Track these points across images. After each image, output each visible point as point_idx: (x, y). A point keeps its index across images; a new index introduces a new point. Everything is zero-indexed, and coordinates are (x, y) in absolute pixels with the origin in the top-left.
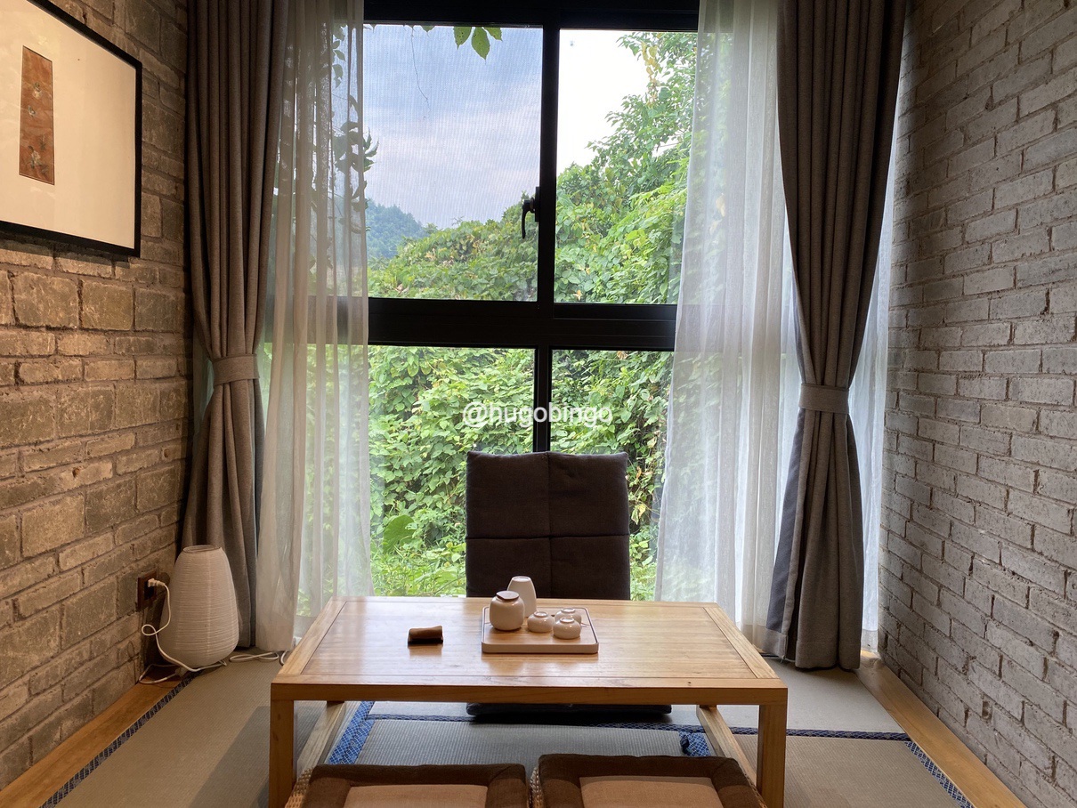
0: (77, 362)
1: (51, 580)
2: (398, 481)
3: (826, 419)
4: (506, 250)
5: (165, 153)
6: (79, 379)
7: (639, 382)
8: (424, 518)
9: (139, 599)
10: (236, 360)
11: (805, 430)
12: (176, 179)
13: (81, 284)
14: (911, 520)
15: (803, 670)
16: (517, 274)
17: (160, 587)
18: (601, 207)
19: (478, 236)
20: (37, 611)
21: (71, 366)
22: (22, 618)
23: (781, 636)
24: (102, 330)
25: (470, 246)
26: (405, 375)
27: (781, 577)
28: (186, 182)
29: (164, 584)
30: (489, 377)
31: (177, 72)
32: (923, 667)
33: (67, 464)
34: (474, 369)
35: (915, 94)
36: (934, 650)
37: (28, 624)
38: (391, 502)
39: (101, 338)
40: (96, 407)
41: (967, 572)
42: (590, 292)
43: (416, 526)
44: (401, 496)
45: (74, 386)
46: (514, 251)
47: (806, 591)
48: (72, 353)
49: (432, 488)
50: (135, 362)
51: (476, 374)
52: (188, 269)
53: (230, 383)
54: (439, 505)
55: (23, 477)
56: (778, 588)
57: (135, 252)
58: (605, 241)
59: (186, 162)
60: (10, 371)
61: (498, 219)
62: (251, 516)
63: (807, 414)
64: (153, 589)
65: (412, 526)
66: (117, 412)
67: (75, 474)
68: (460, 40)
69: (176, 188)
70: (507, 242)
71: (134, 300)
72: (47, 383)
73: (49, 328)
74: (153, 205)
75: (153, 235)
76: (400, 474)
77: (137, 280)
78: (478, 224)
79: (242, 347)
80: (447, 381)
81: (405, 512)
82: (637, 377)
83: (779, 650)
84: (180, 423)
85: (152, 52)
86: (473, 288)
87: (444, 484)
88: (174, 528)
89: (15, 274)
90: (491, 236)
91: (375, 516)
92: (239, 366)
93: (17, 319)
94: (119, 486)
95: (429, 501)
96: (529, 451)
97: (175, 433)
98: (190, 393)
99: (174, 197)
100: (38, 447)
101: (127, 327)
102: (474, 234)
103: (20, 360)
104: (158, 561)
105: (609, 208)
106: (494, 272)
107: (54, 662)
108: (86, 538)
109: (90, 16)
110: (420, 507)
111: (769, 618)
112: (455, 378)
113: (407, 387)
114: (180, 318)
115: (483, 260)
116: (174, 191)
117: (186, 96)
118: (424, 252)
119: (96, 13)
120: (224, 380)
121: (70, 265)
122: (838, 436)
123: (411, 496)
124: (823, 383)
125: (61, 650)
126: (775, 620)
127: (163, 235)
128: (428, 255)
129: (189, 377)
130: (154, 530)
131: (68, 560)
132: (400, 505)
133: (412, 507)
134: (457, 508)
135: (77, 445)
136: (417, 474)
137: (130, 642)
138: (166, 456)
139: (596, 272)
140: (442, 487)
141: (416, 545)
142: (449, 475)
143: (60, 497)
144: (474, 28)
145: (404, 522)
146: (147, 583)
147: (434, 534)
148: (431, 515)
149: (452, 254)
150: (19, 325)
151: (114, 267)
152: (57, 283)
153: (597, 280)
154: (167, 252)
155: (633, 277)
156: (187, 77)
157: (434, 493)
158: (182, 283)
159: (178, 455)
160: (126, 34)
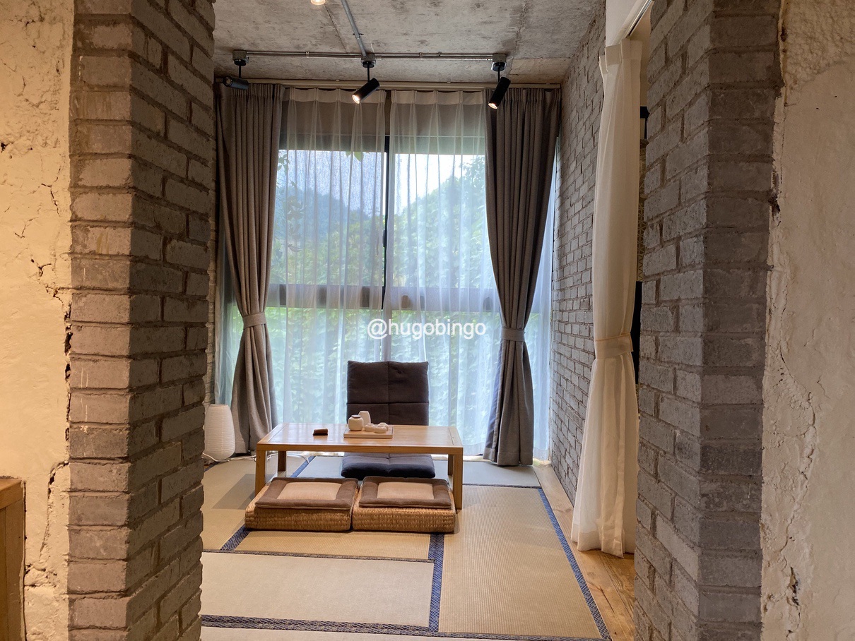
3: (512, 344)
10: (255, 316)
11: (502, 349)
15: (501, 466)
23: (492, 450)
47: (502, 427)
53: (254, 327)
56: (491, 427)
63: (503, 341)
79: (258, 309)
83: (491, 457)
92: (257, 319)
120: (249, 326)
122: (517, 352)
124: (510, 327)
126: (489, 443)
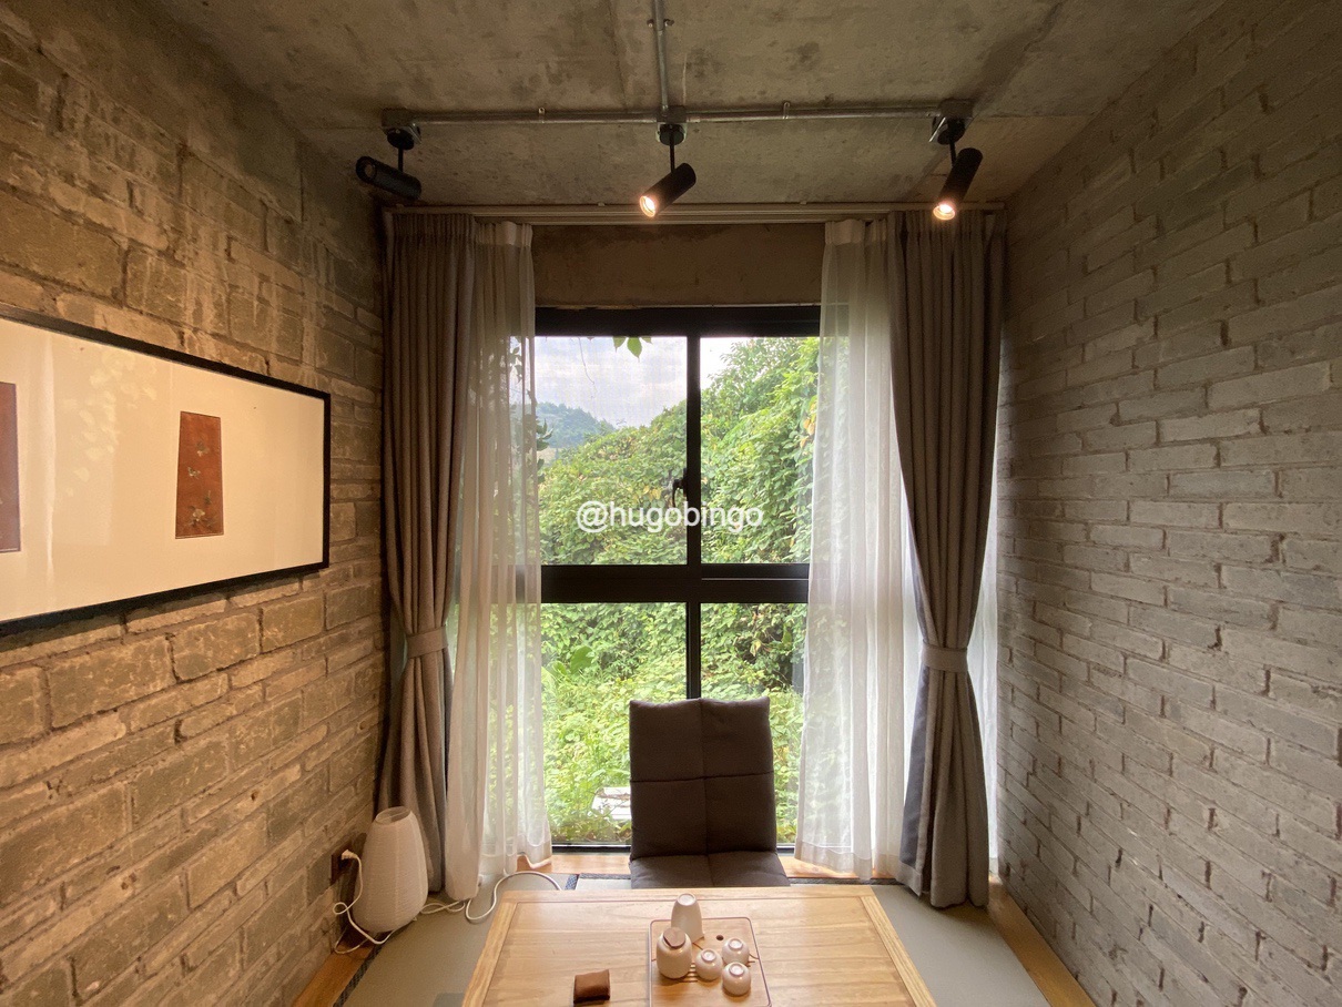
0: (256, 688)
1: (227, 913)
2: (581, 619)
3: (950, 678)
4: (654, 449)
5: (360, 462)
6: (259, 704)
7: (751, 548)
8: (600, 648)
9: (333, 875)
10: (425, 636)
11: (931, 686)
12: (372, 482)
13: (261, 612)
14: (1034, 773)
15: (939, 909)
16: (662, 467)
17: (352, 859)
18: (718, 416)
19: (634, 438)
20: (210, 953)
21: (248, 696)
22: (191, 969)
23: (916, 872)
24: (287, 646)
25: (629, 445)
26: (584, 541)
27: (912, 817)
28: (382, 481)
29: (356, 857)
30: (644, 541)
31: (373, 389)
32: (1056, 922)
33: (245, 791)
34: (633, 536)
35: (1015, 391)
36: (1071, 914)
37: (199, 972)
38: (576, 635)
39: (289, 652)
40: (279, 722)
41: (1113, 864)
42: (713, 479)
43: (594, 655)
44: (583, 631)
45: (252, 714)
46: (659, 450)
47: (938, 834)
48: (250, 682)
49: (605, 626)
50: (327, 660)
51: (635, 540)
52: (384, 555)
53: (421, 657)
54: (610, 638)
55: (188, 831)
56: (911, 826)
57: (325, 564)
58: (721, 444)
59: (382, 464)
60: (168, 734)
61: (648, 425)
62: (441, 772)
63: (932, 673)
64: (348, 861)
65: (591, 654)
66: (306, 713)
67: (253, 798)
68: (617, 345)
69: (372, 489)
70: (654, 443)
71: (325, 604)
72: (218, 725)
73: (220, 670)
74: (345, 512)
75: (347, 538)
76: (582, 615)
77: (328, 585)
78: (635, 429)
79: (431, 623)
80: (614, 546)
81: (586, 643)
82: (750, 544)
83: (915, 883)
84: (378, 693)
85: (345, 379)
86: (631, 477)
87: (613, 623)
88: (372, 785)
89: (175, 633)
90: (643, 438)
91: (565, 646)
92: (430, 641)
93: (177, 678)
94: (308, 782)
95: (603, 634)
96: (683, 698)
97: (372, 703)
98: (387, 662)
99: (368, 498)
100: (207, 793)
101: (317, 629)
102: (632, 436)
103: (180, 718)
104: (353, 828)
105: (723, 418)
106: (646, 465)
107: (235, 989)
108: (269, 850)
109: (273, 361)
110: (597, 639)
111: (902, 852)
112: (619, 544)
113: (586, 550)
114: (376, 600)
115: (638, 456)
116: (370, 492)
117: (382, 409)
118: (597, 449)
119: (280, 358)
120: (414, 655)
121: (247, 599)
122: (961, 697)
123: (590, 630)
124: (945, 645)
125: (243, 970)
126: (907, 856)
127: (357, 534)
128: (600, 452)
129: (386, 648)
130: (351, 799)
131: (247, 884)
132: (583, 637)
133: (591, 639)
134: (623, 640)
135: (257, 768)
136: (594, 615)
137: (325, 919)
138: (361, 728)
139: (717, 465)
140: (612, 624)
141: (594, 669)
142: (617, 615)
143: (237, 827)
144: (627, 339)
145: (586, 650)
146: (340, 856)
147: (607, 659)
148: (605, 646)
149: (616, 450)
150: (179, 682)
151: (301, 582)
152: (231, 623)
153: (717, 470)
154: (362, 548)
155: (744, 471)
156: (383, 392)
157: (607, 628)
158: (378, 569)
159: (376, 721)
160: (316, 369)
